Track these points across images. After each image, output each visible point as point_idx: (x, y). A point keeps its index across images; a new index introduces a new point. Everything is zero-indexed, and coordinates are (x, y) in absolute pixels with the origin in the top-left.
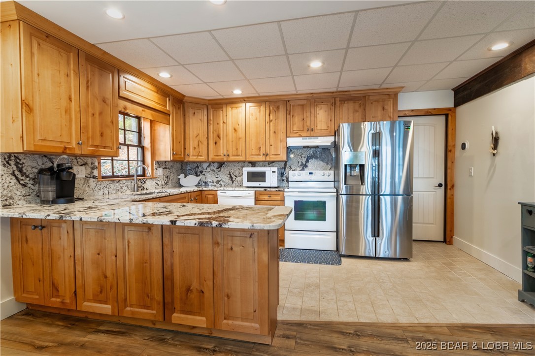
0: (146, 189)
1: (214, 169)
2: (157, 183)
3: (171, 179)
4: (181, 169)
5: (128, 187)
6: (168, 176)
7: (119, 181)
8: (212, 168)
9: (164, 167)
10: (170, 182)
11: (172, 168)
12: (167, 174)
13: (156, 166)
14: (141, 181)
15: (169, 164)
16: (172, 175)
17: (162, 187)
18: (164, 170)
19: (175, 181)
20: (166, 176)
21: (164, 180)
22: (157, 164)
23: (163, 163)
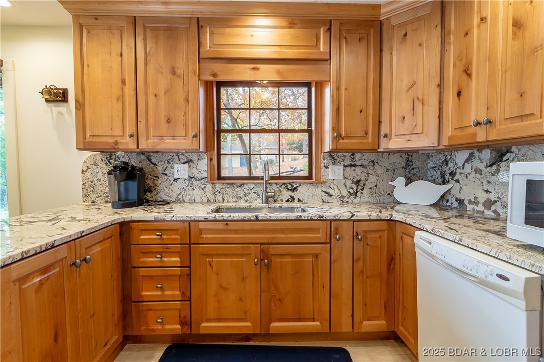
0: (299, 200)
1: (482, 166)
2: (326, 192)
3: (368, 185)
4: (405, 168)
5: (258, 195)
6: (358, 182)
7: (243, 184)
8: (476, 163)
9: (348, 163)
10: (365, 191)
11: (374, 164)
12: (356, 177)
13: (325, 162)
14: (287, 186)
15: (364, 157)
16: (373, 179)
17: (342, 199)
18: (348, 169)
19: (381, 190)
20: (355, 180)
21: (348, 187)
22: (329, 158)
23: (345, 156)
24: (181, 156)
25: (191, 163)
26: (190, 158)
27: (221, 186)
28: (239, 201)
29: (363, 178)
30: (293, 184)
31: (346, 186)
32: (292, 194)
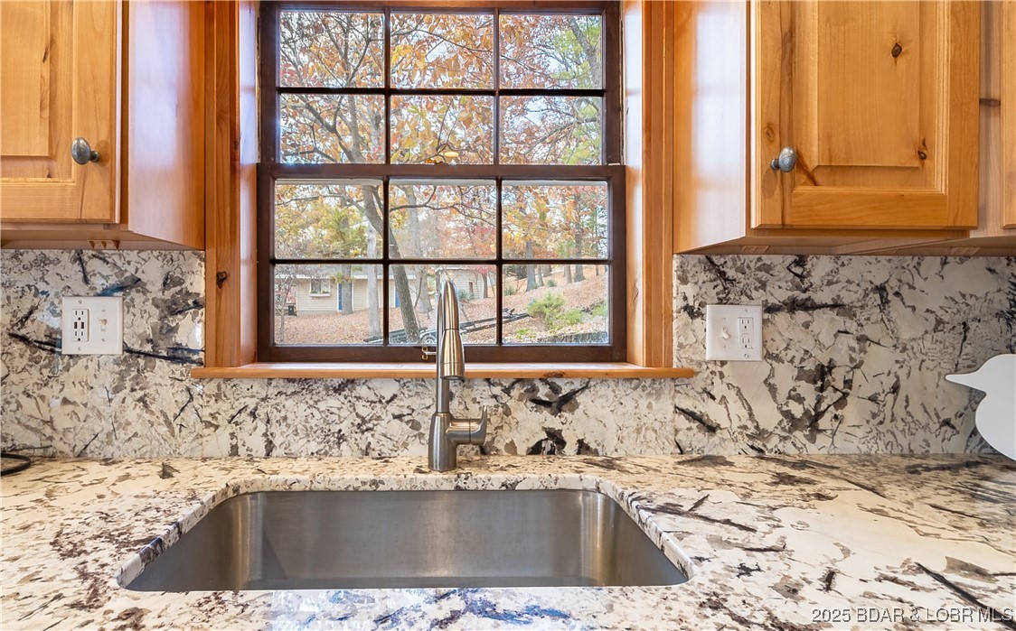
0: (583, 447)
2: (691, 415)
3: (865, 385)
5: (415, 425)
6: (822, 373)
7: (349, 382)
9: (780, 295)
10: (851, 412)
11: (885, 302)
12: (816, 352)
13: (690, 290)
14: (534, 390)
15: (845, 274)
16: (880, 359)
17: (758, 444)
18: (781, 318)
19: (915, 408)
20: (810, 366)
21: (782, 395)
22: (703, 277)
23: (767, 269)
24: (94, 265)
25: (133, 294)
26: (131, 270)
27: (259, 389)
28: (335, 451)
29: (841, 358)
30: (559, 382)
31: (773, 389)
32: (554, 422)
